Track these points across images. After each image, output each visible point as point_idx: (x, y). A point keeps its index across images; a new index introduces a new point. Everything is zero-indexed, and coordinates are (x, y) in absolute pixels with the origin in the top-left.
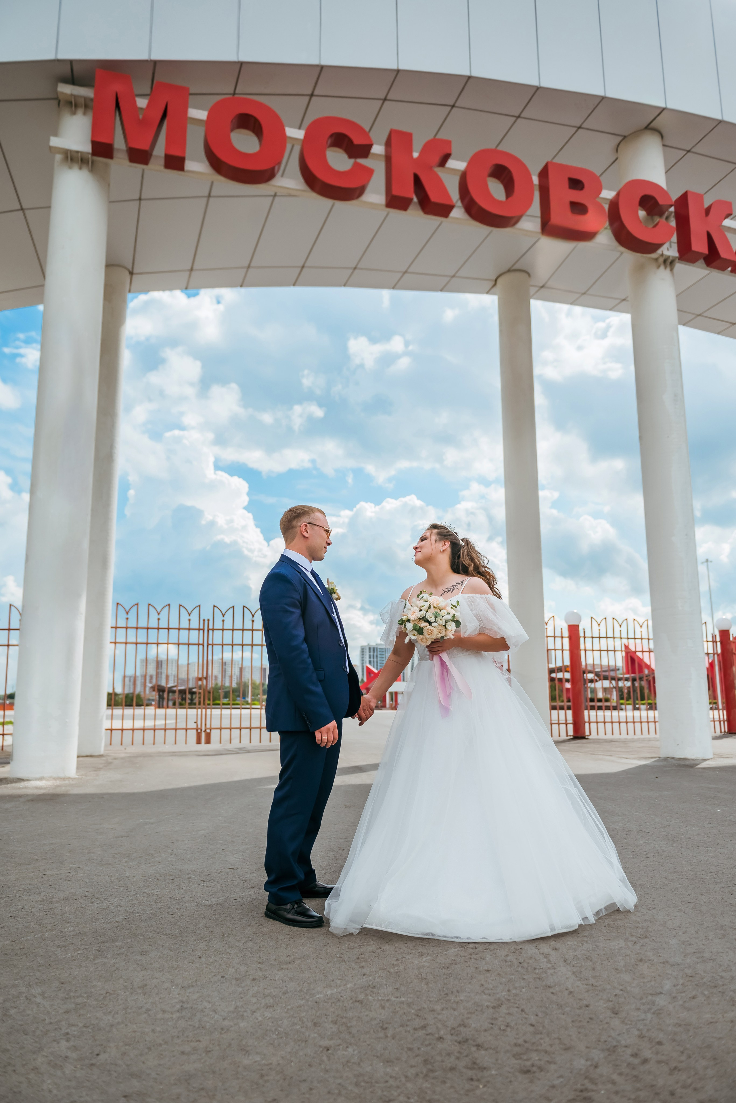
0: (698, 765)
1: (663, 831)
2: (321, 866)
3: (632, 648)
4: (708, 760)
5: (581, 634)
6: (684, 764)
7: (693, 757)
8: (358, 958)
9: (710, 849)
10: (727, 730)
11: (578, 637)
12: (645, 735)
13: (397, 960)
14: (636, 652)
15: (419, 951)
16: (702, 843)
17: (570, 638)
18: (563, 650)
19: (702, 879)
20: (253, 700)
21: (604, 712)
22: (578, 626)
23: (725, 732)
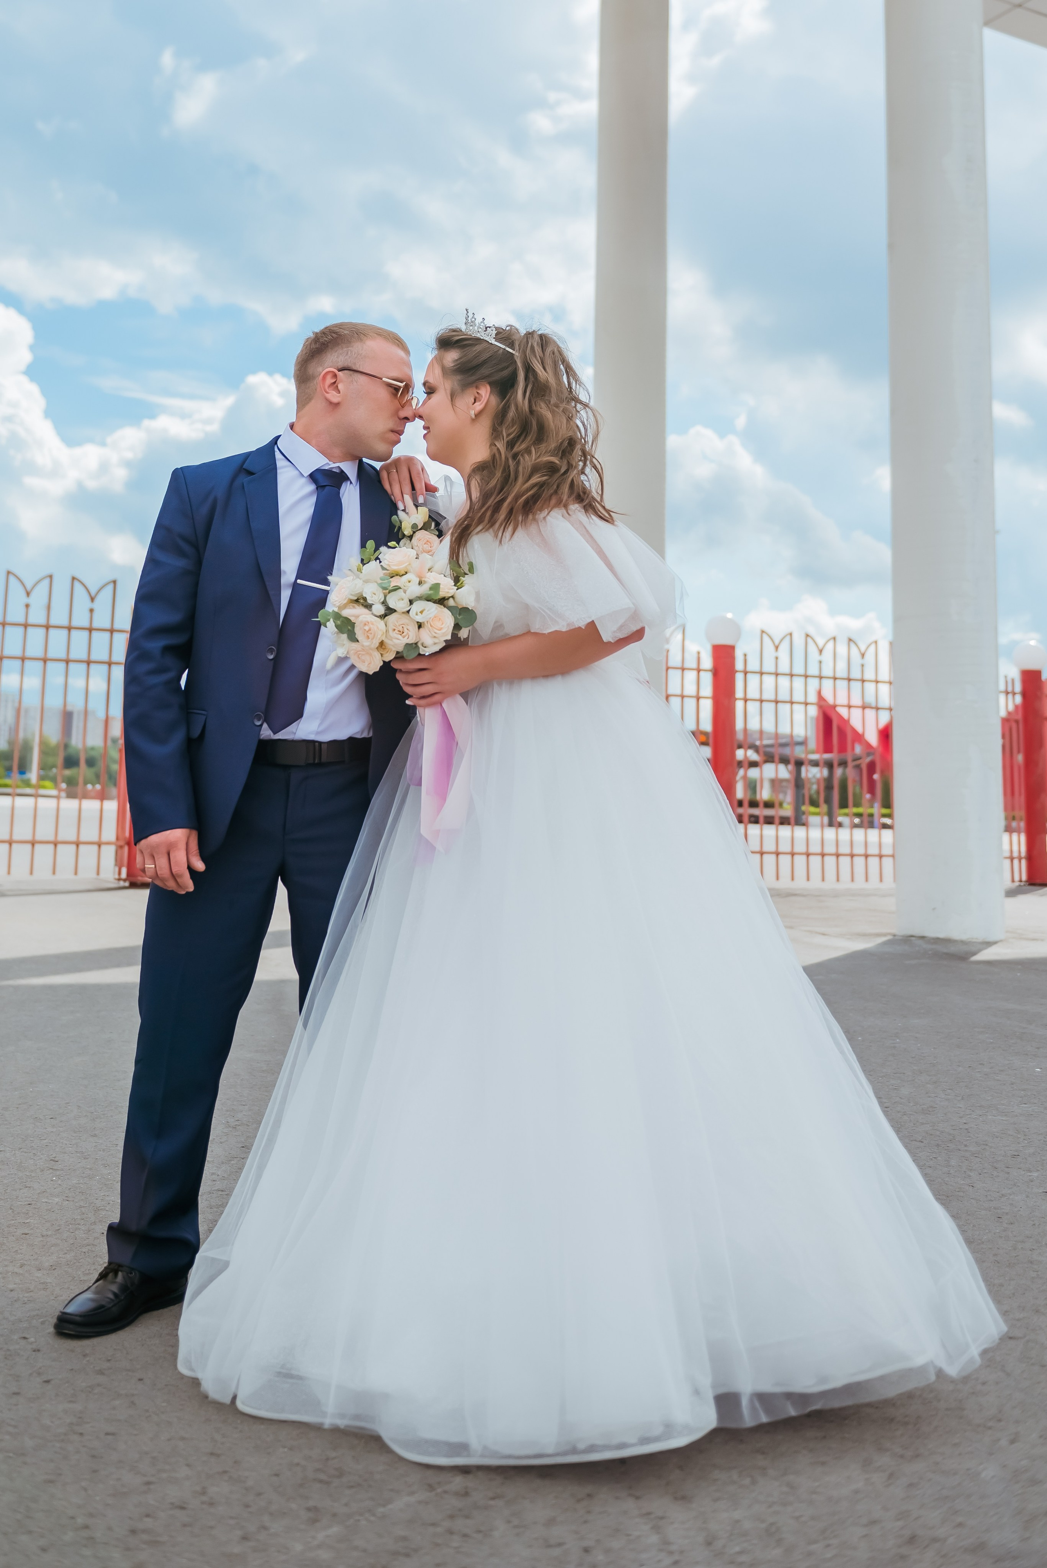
0: (974, 954)
1: (922, 1124)
2: (97, 1210)
3: (830, 699)
4: (995, 943)
5: (739, 665)
6: (945, 951)
7: (964, 937)
8: (133, 1532)
9: (1035, 1174)
10: (1024, 878)
11: (732, 672)
12: (860, 881)
13: (245, 1538)
14: (834, 707)
15: (311, 1503)
16: (1014, 1156)
17: (716, 672)
18: (698, 698)
19: (1031, 1262)
20: (41, 778)
21: (761, 830)
22: (731, 648)
23: (1021, 881)
